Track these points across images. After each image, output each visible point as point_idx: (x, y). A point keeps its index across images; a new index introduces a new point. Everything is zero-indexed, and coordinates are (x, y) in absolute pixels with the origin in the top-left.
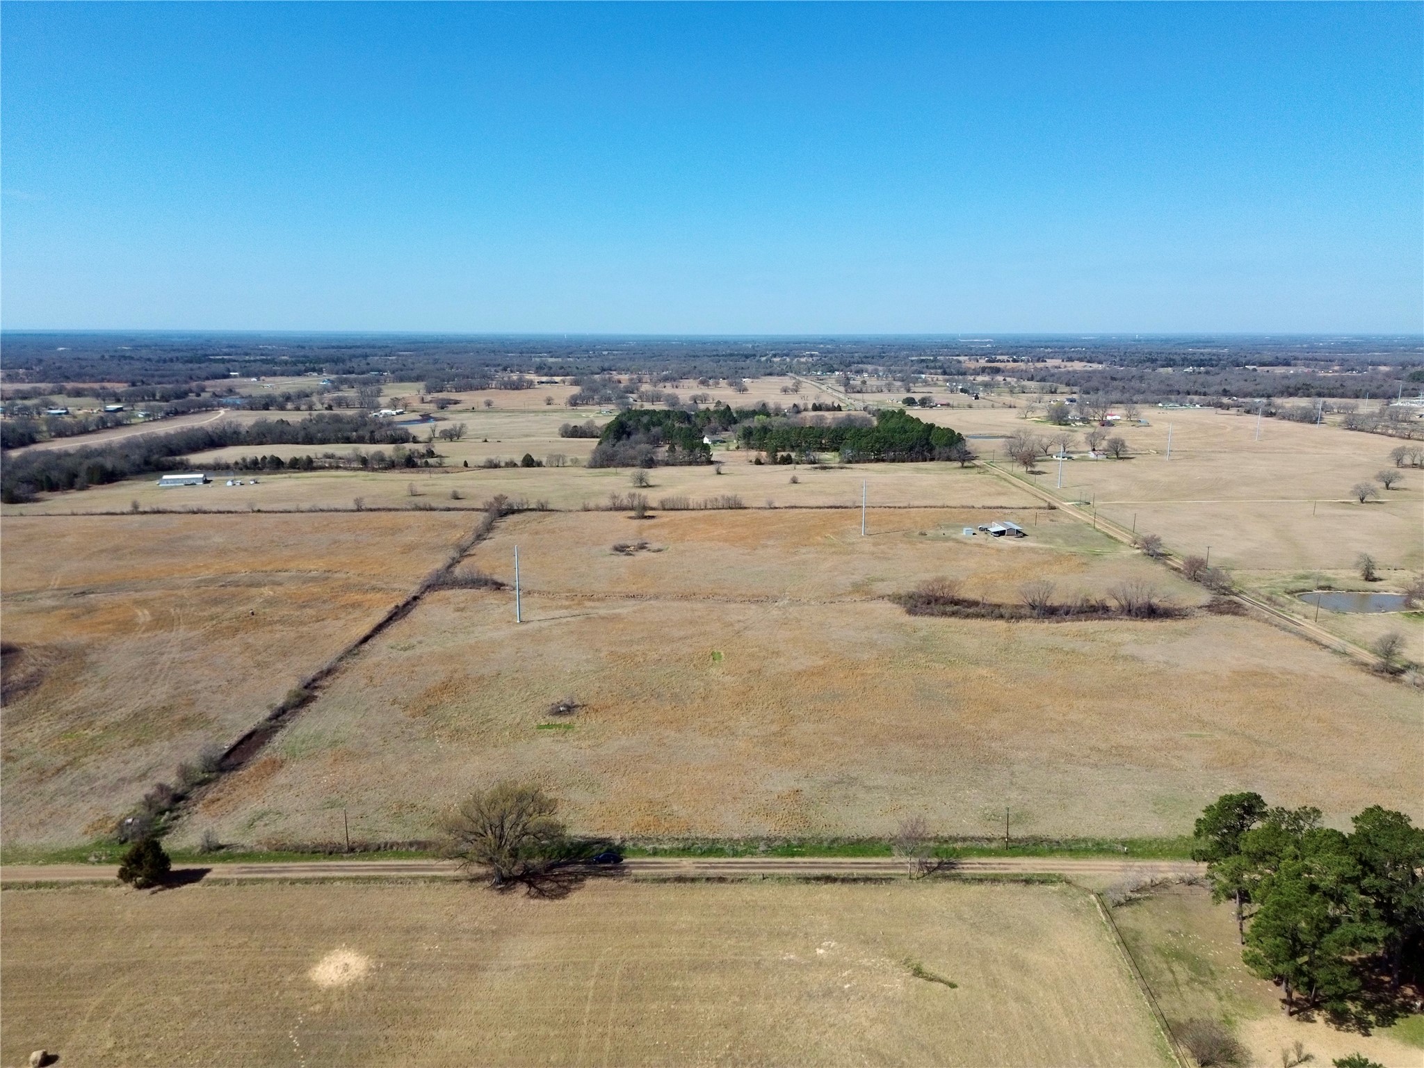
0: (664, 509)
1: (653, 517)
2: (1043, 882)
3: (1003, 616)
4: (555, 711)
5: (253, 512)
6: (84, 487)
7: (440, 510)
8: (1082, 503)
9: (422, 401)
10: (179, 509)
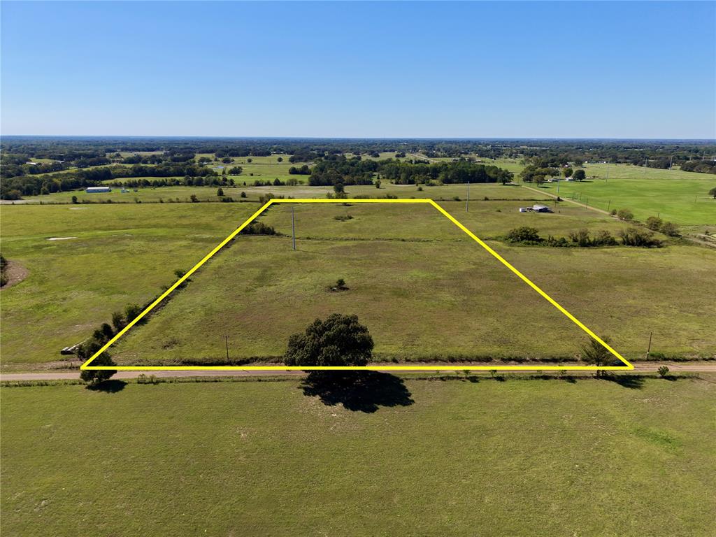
1: (351, 205)
2: (685, 378)
3: (561, 246)
4: (331, 289)
5: (137, 203)
6: (45, 193)
7: (236, 201)
8: (574, 198)
9: (216, 160)
10: (97, 201)
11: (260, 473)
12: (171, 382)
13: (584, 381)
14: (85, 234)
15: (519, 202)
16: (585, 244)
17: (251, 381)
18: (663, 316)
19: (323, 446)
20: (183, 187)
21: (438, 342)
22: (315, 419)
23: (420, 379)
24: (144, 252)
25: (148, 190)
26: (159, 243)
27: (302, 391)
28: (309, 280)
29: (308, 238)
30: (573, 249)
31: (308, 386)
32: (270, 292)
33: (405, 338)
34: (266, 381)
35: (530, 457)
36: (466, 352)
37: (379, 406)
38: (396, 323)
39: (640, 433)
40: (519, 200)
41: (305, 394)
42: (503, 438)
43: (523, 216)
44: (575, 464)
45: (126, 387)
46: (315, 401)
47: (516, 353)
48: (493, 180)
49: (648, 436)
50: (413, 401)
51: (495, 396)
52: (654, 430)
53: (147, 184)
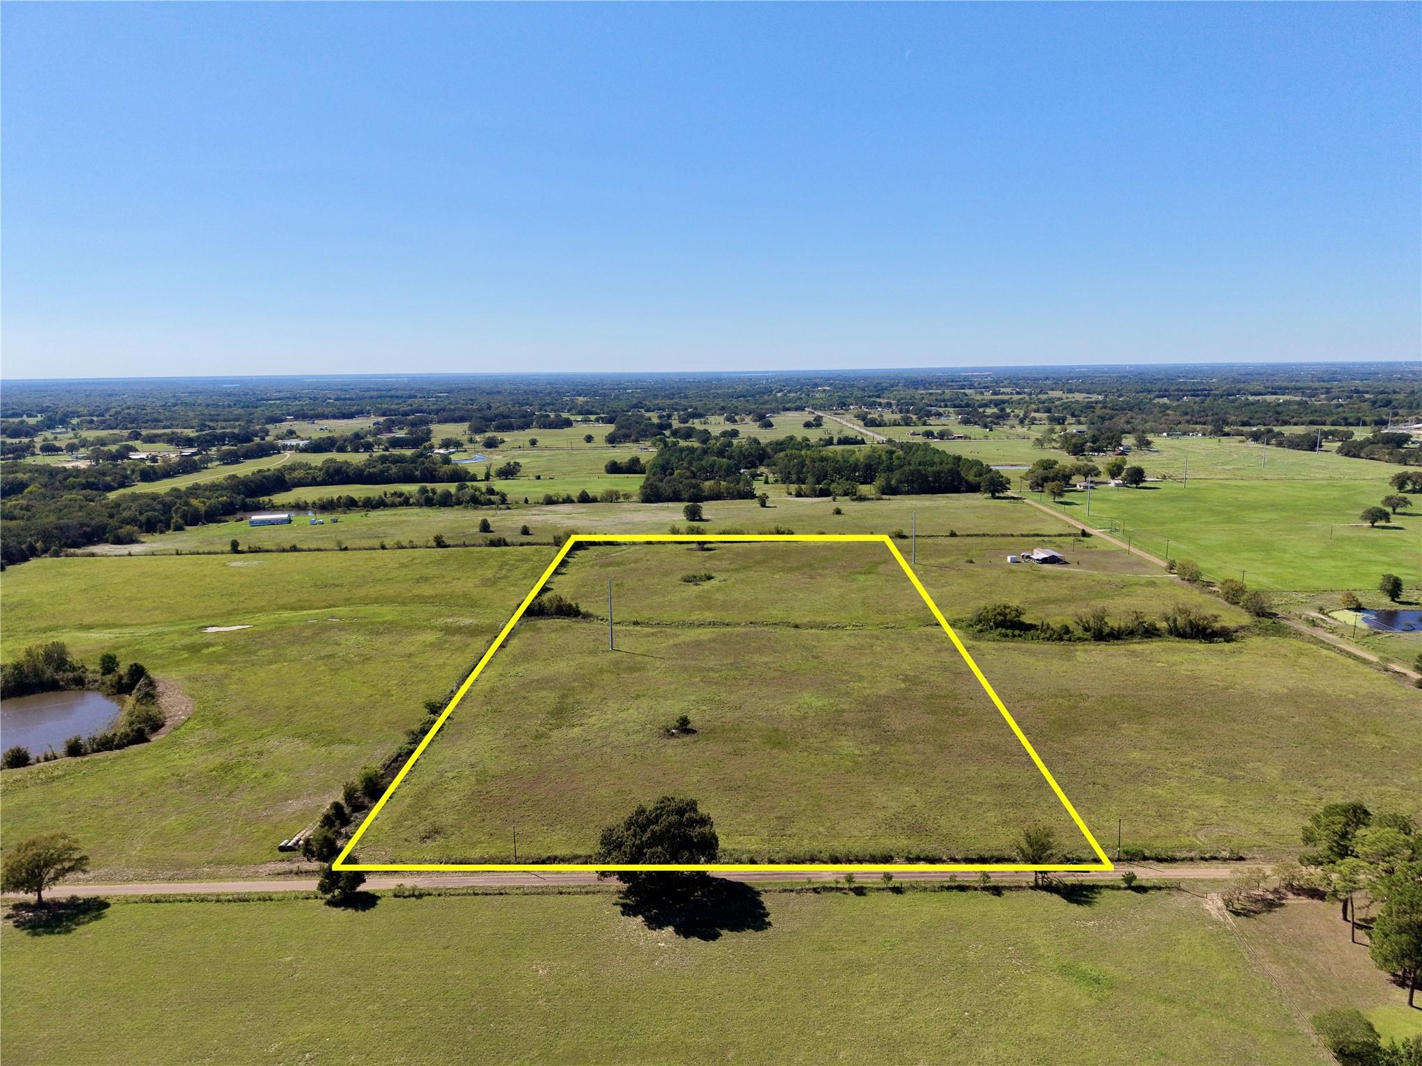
1: (712, 549)
2: (1160, 889)
3: (1061, 639)
4: (668, 733)
5: (341, 550)
6: (179, 528)
7: (513, 544)
8: (1113, 530)
9: (471, 441)
10: (273, 548)
11: (565, 1021)
12: (439, 895)
13: (1014, 894)
14: (263, 618)
15: (1011, 539)
16: (1102, 635)
17: (548, 894)
18: (1174, 783)
19: (644, 987)
20: (417, 510)
21: (821, 829)
22: (636, 950)
23: (785, 890)
24: (367, 659)
25: (355, 517)
26: (387, 638)
27: (619, 909)
28: (633, 713)
29: (636, 623)
30: (1080, 646)
31: (628, 901)
32: (573, 739)
33: (774, 823)
34: (569, 893)
35: (909, 1002)
36: (856, 848)
37: (723, 932)
38: (763, 797)
39: (1065, 970)
40: (1012, 535)
41: (623, 913)
42: (881, 976)
43: (1011, 571)
44: (965, 1011)
45: (379, 902)
46: (637, 925)
47: (929, 848)
48: (974, 488)
49: (1073, 975)
50: (769, 924)
51: (885, 916)
52: (1085, 966)
53: (351, 504)
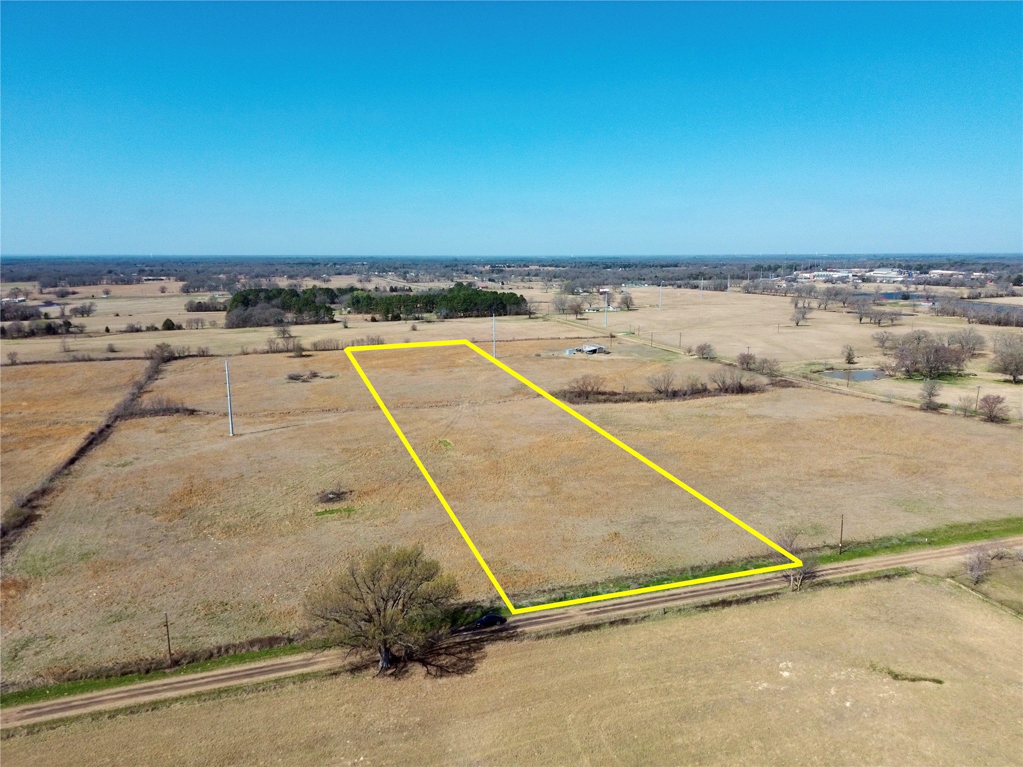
0: (317, 350)
1: (310, 356)
4: (325, 498)
7: (100, 360)
9: (41, 293)
40: (559, 339)
